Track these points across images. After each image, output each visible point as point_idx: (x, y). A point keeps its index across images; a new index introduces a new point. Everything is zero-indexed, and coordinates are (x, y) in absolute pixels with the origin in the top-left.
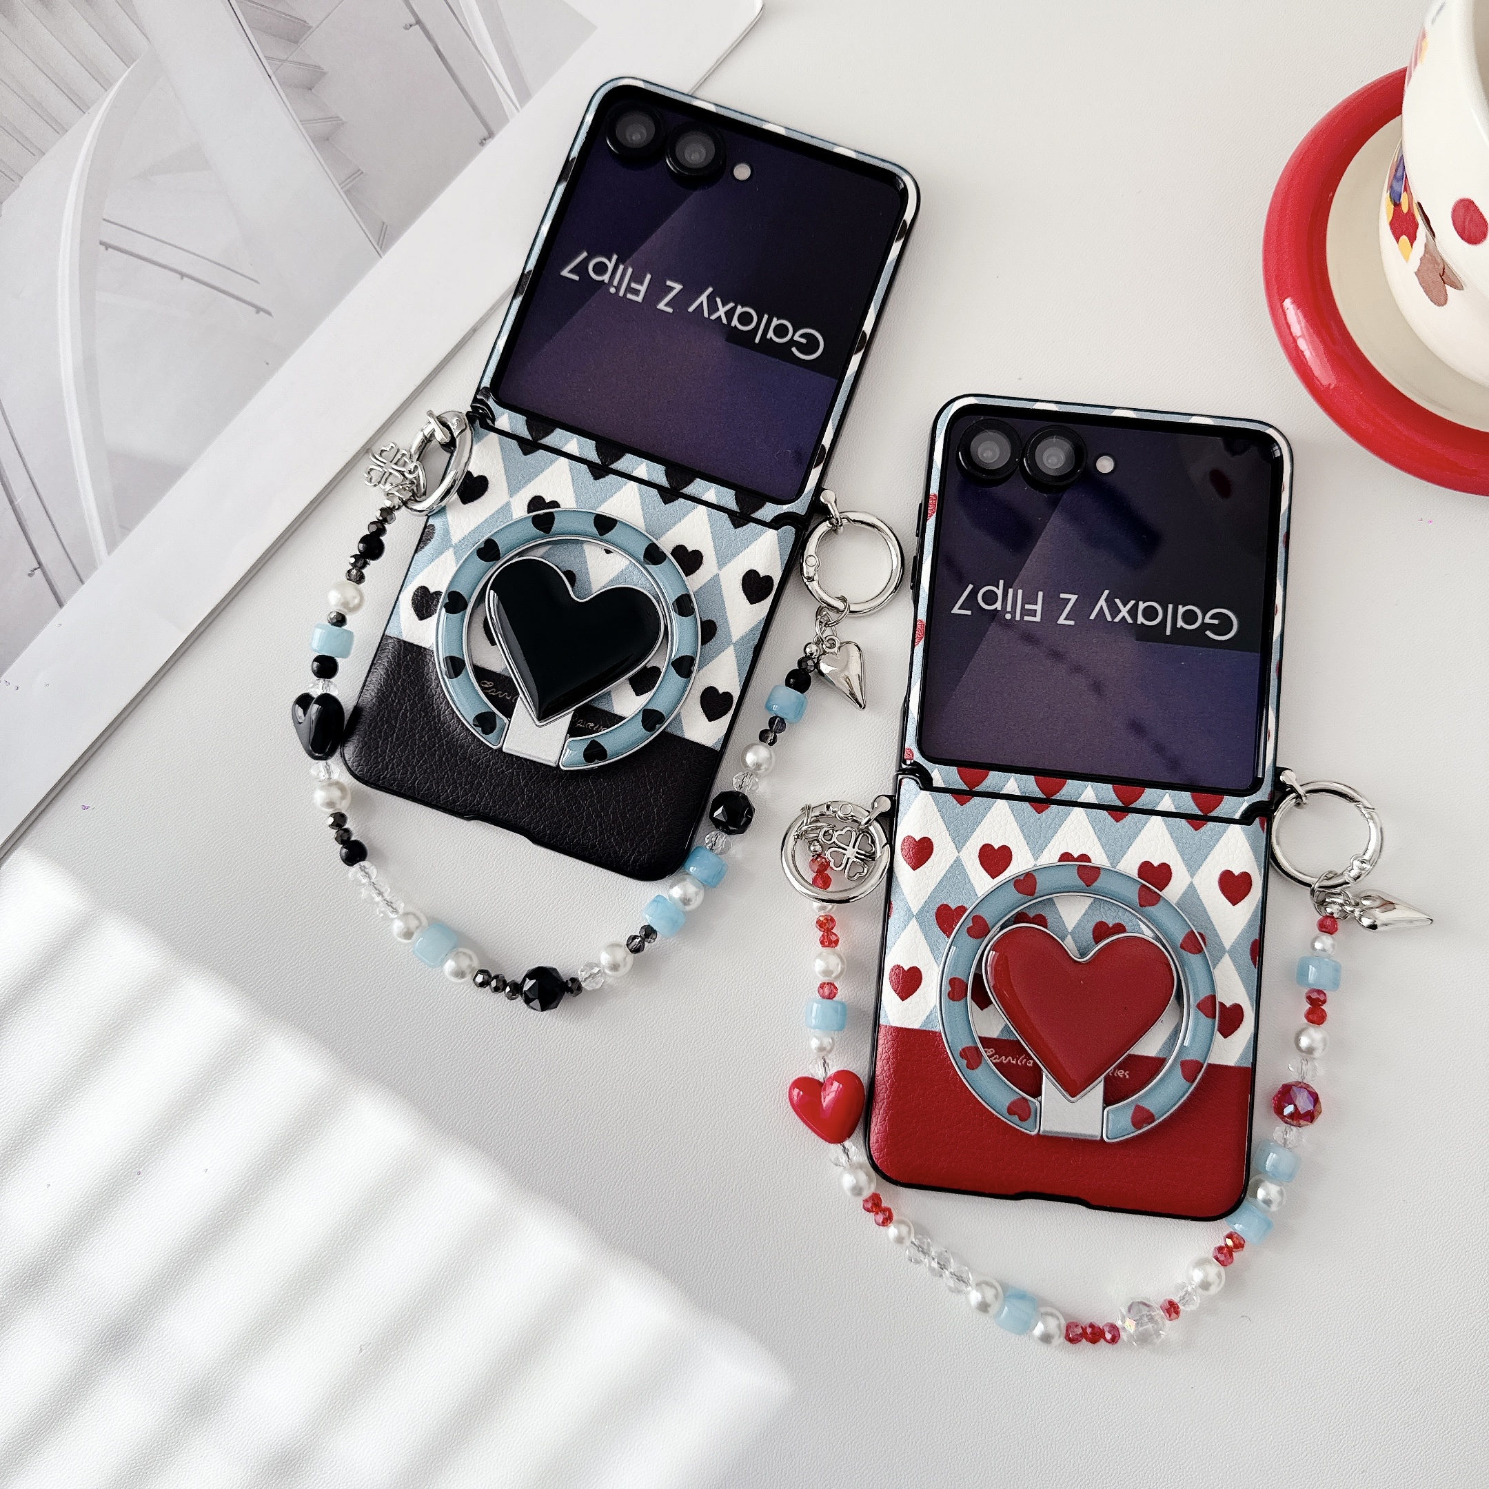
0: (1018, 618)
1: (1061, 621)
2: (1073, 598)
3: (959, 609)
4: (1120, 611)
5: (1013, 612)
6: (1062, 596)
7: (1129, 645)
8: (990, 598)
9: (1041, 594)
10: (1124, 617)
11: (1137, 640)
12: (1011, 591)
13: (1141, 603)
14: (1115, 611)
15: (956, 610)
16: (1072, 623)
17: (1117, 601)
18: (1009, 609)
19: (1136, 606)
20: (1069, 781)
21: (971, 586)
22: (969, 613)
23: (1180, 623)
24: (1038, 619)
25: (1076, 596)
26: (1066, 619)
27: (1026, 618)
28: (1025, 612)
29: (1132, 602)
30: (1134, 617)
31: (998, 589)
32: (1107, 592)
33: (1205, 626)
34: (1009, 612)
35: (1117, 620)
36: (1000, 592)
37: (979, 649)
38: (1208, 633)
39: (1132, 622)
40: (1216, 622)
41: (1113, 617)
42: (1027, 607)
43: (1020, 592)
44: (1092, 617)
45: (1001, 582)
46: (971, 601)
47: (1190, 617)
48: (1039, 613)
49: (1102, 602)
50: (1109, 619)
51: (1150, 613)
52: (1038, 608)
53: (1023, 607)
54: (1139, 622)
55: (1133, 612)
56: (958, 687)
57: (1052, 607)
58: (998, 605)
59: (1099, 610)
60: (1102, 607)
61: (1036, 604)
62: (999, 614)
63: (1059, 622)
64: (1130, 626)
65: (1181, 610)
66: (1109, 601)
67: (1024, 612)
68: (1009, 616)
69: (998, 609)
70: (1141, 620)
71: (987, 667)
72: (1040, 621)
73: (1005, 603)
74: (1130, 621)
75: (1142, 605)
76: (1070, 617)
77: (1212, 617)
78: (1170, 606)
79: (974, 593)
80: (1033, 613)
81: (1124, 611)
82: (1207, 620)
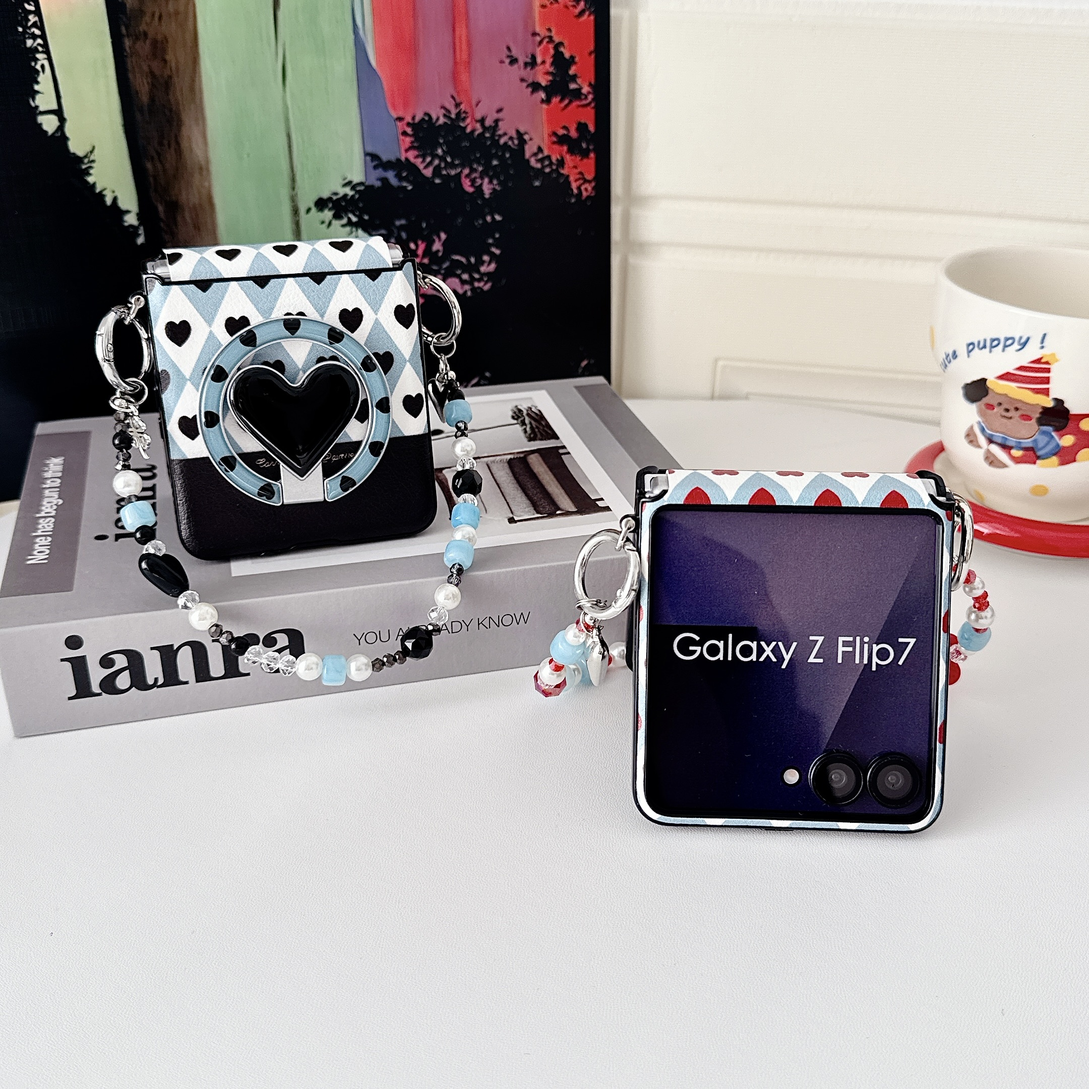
0: (858, 639)
1: (820, 639)
2: (811, 660)
3: (909, 643)
4: (771, 651)
5: (862, 643)
6: (821, 661)
7: (762, 623)
8: (883, 654)
9: (840, 661)
10: (768, 646)
11: (756, 627)
12: (866, 662)
13: (755, 660)
14: (776, 651)
15: (912, 641)
16: (812, 638)
17: (774, 660)
18: (866, 646)
19: (758, 657)
21: (900, 663)
22: (901, 640)
23: (721, 645)
24: (841, 639)
25: (809, 661)
26: (817, 641)
27: (851, 639)
28: (852, 644)
29: (762, 659)
30: (759, 647)
31: (876, 663)
32: (784, 666)
33: (700, 644)
34: (866, 643)
35: (774, 644)
36: (875, 660)
37: (890, 609)
38: (697, 638)
39: (761, 642)
40: (691, 648)
41: (777, 645)
42: (850, 649)
43: (857, 661)
44: (795, 644)
45: (874, 668)
46: (899, 650)
47: (713, 650)
48: (840, 644)
49: (787, 658)
50: (780, 644)
51: (746, 651)
52: (841, 649)
53: (854, 649)
54: (755, 643)
55: (761, 651)
57: (829, 651)
58: (876, 648)
59: (789, 650)
60: (787, 654)
61: (843, 652)
62: (875, 641)
63: (823, 637)
64: (763, 639)
65: (721, 656)
66: (781, 659)
67: (853, 644)
68: (866, 639)
69: (876, 645)
70: (754, 645)
71: (882, 594)
72: (839, 638)
73: (870, 651)
74: (763, 643)
75: (753, 657)
76: (814, 643)
77: (695, 652)
78: (730, 658)
79: (897, 657)
80: (845, 644)
81: (768, 651)
82: (698, 649)
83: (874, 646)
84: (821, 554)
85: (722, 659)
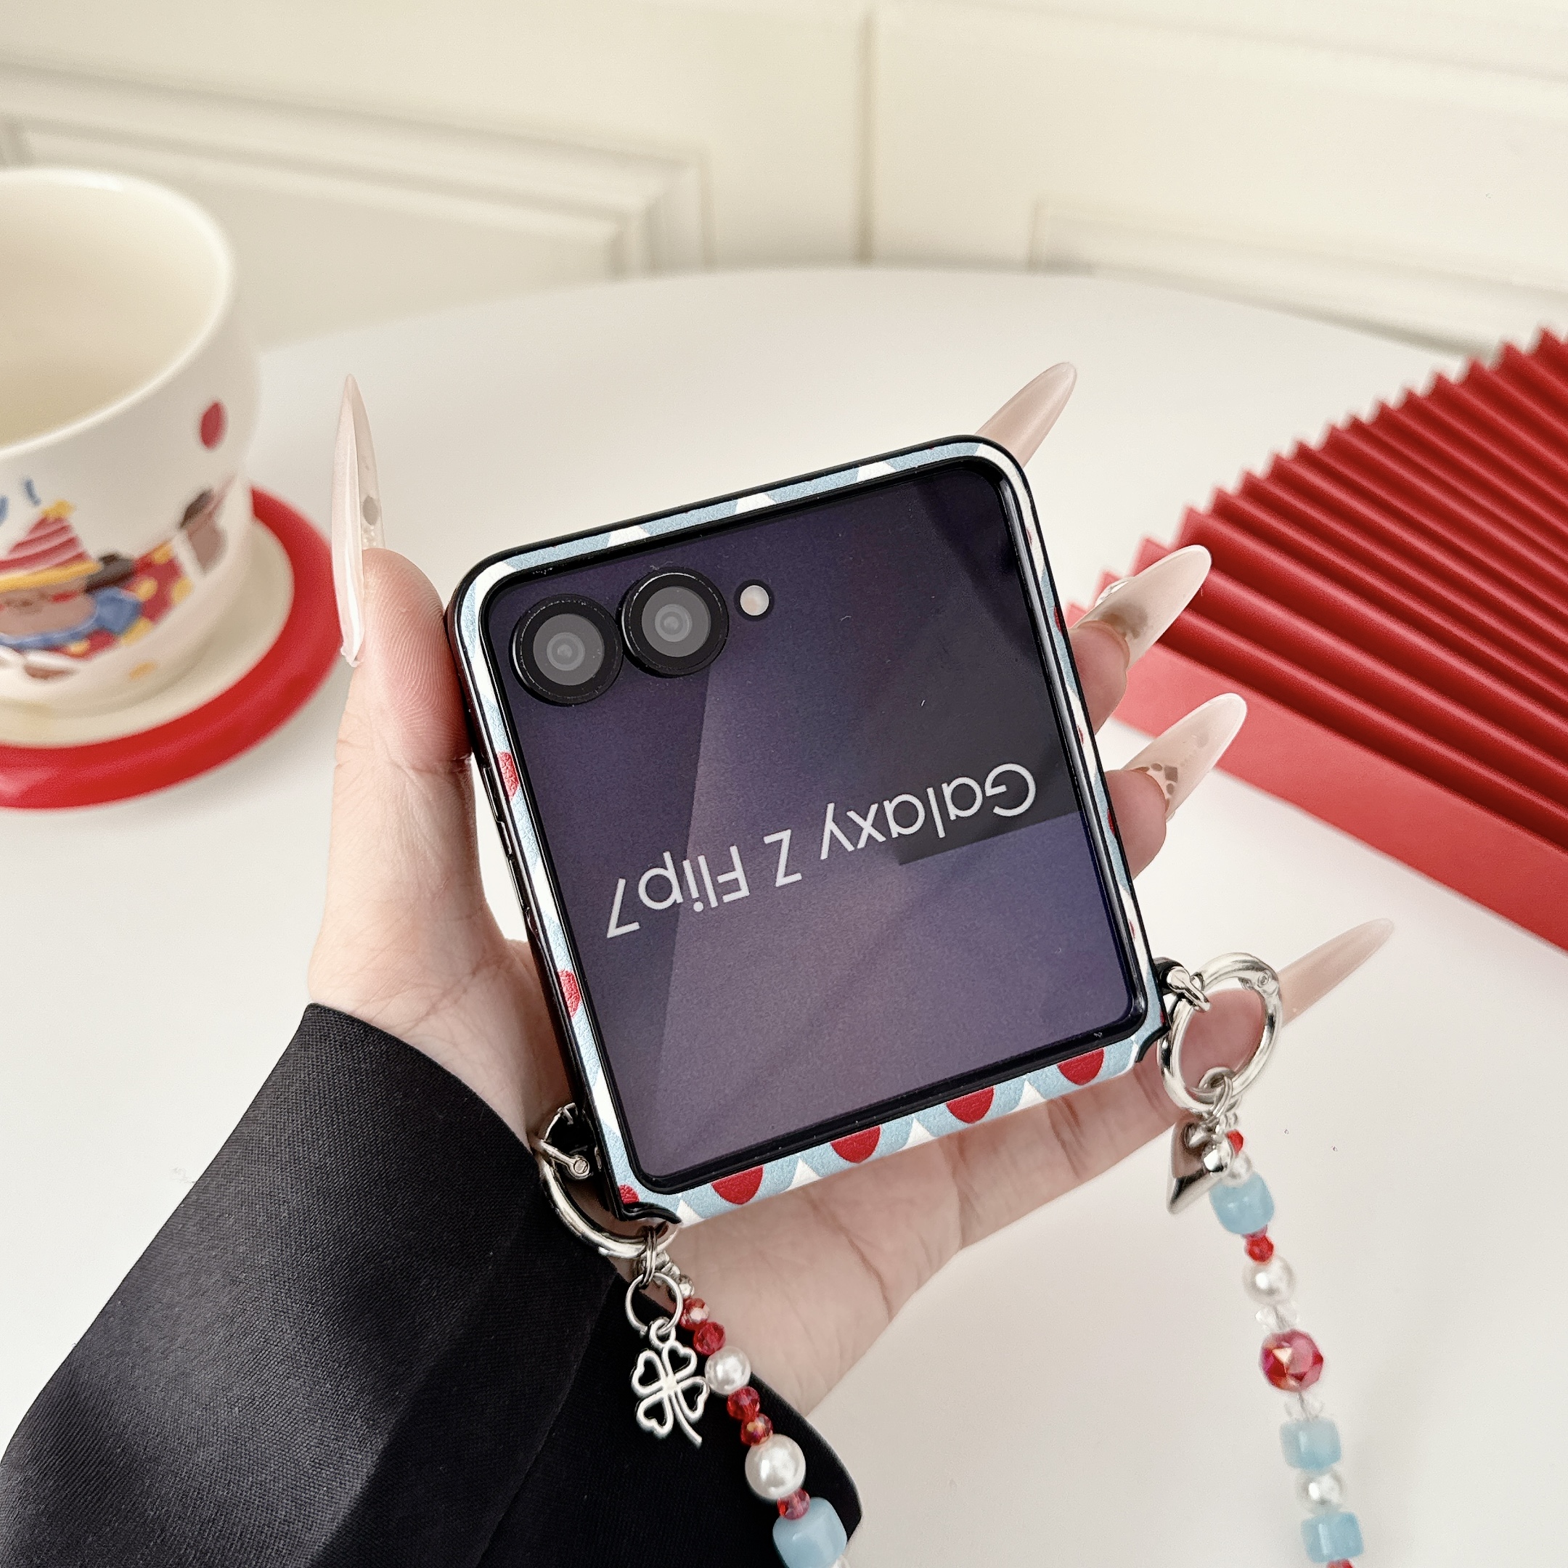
0: (714, 903)
1: (781, 880)
2: (785, 836)
3: (618, 926)
4: (862, 829)
5: (703, 897)
6: (768, 840)
7: (893, 876)
8: (659, 888)
9: (734, 850)
10: (870, 837)
11: (901, 864)
12: (686, 864)
13: (886, 803)
14: (853, 832)
15: (613, 931)
16: (798, 877)
17: (852, 814)
18: (695, 894)
19: (881, 811)
20: (883, 1127)
21: (622, 883)
22: (635, 926)
23: (953, 812)
24: (744, 892)
25: (789, 832)
26: (786, 875)
27: (727, 898)
28: (722, 890)
29: (874, 808)
30: (885, 830)
31: (666, 869)
32: (831, 807)
33: (989, 802)
34: (697, 900)
35: (862, 844)
36: (670, 873)
37: (673, 979)
38: (997, 810)
39: (884, 839)
40: (1002, 789)
41: (855, 844)
42: (722, 879)
43: (702, 860)
44: (824, 855)
45: (667, 856)
46: (632, 909)
47: (963, 797)
48: (743, 883)
49: (830, 826)
50: (850, 848)
51: (904, 816)
52: (738, 874)
53: (714, 882)
54: (895, 835)
55: (880, 823)
56: (664, 1053)
57: (758, 864)
58: (676, 896)
59: (831, 838)
60: (832, 833)
61: (734, 870)
62: (681, 909)
63: (778, 885)
64: (883, 847)
65: (947, 790)
66: (840, 820)
67: (719, 890)
68: (698, 907)
69: (678, 902)
70: (895, 830)
71: (695, 1002)
72: (748, 894)
73: (684, 888)
74: (881, 838)
75: (889, 807)
76: (789, 872)
77: (994, 786)
78: (930, 791)
79: (631, 891)
80: (733, 886)
81: (867, 827)
82: (990, 792)
83: (680, 900)
84: (827, 1038)
85: (944, 786)
